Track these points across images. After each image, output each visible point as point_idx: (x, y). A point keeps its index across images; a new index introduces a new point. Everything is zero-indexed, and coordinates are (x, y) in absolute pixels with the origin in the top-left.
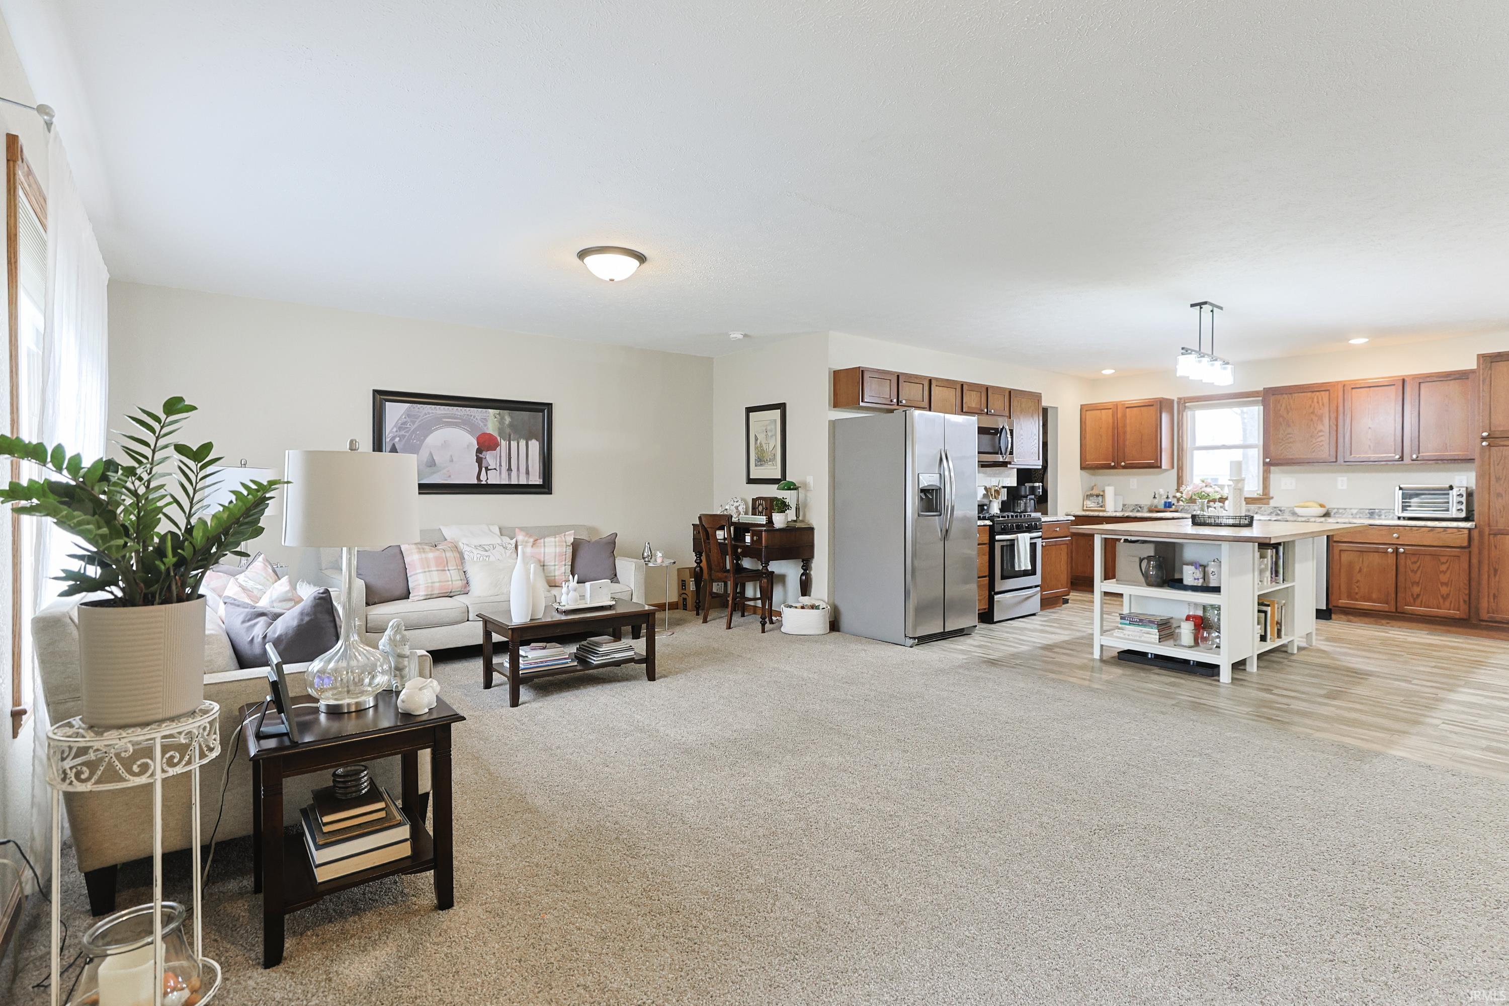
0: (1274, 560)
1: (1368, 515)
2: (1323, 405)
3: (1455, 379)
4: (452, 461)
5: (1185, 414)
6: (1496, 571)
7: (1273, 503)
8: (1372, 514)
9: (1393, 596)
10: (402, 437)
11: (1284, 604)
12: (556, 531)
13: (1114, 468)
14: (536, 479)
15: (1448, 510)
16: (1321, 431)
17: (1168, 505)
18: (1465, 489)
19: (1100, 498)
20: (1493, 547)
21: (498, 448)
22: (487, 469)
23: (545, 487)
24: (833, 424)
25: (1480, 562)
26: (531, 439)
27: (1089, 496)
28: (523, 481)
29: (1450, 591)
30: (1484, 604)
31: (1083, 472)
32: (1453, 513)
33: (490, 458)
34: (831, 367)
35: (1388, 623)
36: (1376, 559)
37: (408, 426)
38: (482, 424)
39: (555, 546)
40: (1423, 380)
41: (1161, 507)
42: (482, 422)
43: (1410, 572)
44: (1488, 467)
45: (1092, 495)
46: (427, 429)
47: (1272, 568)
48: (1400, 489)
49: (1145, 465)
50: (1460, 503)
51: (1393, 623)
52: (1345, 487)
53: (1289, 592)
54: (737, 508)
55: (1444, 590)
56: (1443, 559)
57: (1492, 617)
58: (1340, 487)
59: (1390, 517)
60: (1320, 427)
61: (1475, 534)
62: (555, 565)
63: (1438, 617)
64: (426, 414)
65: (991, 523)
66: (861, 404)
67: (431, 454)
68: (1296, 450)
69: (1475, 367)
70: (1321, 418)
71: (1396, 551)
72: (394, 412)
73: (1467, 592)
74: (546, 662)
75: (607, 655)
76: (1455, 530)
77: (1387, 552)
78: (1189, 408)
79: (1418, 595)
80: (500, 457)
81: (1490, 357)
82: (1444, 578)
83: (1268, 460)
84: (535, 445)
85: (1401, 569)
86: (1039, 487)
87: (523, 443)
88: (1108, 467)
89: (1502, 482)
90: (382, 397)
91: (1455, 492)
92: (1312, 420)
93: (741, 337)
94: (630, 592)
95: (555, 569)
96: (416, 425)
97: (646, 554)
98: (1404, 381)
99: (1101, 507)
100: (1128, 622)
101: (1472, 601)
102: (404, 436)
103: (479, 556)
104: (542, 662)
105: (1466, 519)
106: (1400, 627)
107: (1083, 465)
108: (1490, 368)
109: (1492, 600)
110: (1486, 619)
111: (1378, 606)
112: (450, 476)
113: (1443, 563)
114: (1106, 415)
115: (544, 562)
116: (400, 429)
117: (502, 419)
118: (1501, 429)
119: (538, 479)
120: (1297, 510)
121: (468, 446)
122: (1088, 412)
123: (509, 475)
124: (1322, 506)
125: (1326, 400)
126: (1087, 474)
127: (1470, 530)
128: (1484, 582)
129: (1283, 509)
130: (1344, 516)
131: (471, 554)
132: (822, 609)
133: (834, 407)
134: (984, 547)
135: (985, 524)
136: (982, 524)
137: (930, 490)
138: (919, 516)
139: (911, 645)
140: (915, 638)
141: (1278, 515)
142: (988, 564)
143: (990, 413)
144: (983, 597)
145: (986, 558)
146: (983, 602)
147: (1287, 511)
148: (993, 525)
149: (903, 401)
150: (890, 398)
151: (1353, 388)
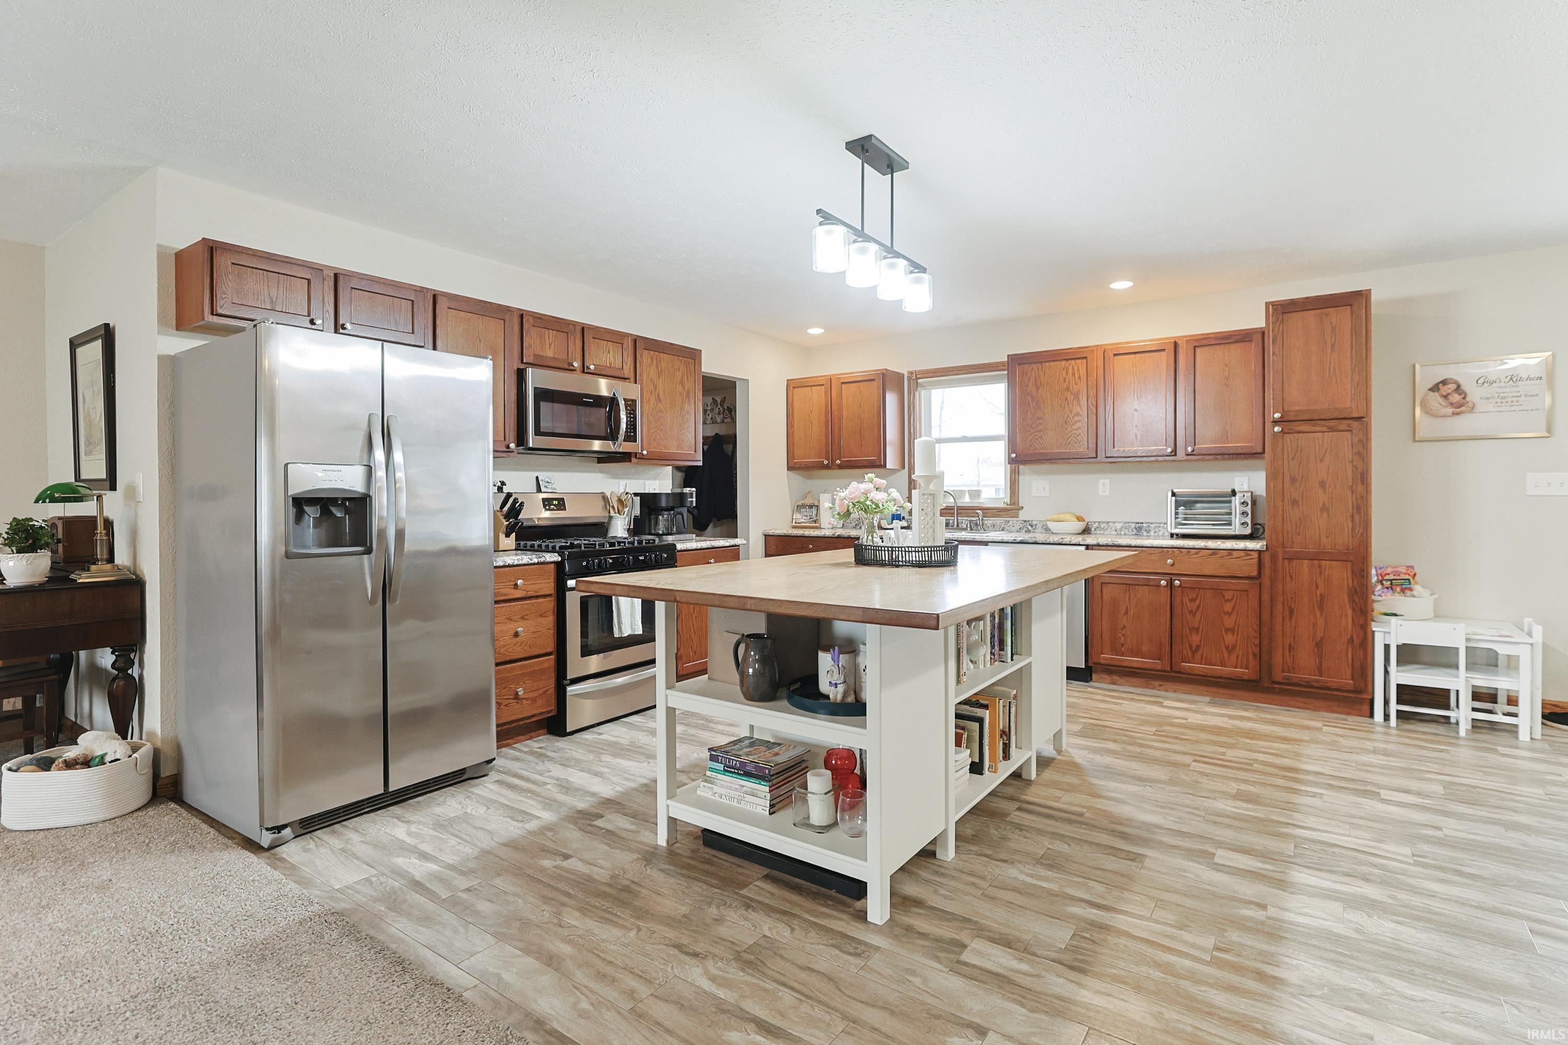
0: (997, 621)
1: (1135, 531)
2: (1080, 378)
3: (1236, 342)
5: (917, 394)
6: (1291, 611)
7: (1023, 515)
8: (1139, 529)
9: (1168, 648)
11: (1015, 697)
13: (827, 467)
15: (1230, 524)
16: (1078, 414)
18: (1249, 494)
19: (814, 510)
20: (1288, 578)
24: (168, 366)
25: (1272, 599)
27: (799, 508)
29: (1236, 641)
30: (1278, 659)
31: (790, 473)
32: (1236, 529)
35: (1160, 685)
36: (1144, 594)
40: (1201, 342)
43: (1187, 614)
44: (1280, 462)
45: (804, 506)
47: (992, 637)
48: (1174, 494)
49: (866, 464)
50: (1244, 513)
51: (1169, 685)
52: (1107, 493)
53: (1021, 677)
55: (1229, 639)
56: (1228, 595)
57: (1288, 678)
58: (1101, 493)
59: (1161, 533)
60: (1076, 409)
61: (1267, 558)
63: (1221, 678)
65: (561, 559)
66: (210, 318)
68: (1050, 442)
69: (1263, 325)
70: (1077, 396)
71: (1171, 583)
73: (1257, 642)
76: (1242, 554)
77: (1159, 586)
78: (922, 386)
79: (1198, 647)
81: (1282, 305)
82: (1229, 622)
83: (1014, 455)
85: (1178, 610)
86: (692, 494)
88: (823, 467)
89: (1298, 484)
91: (1236, 500)
92: (1066, 399)
98: (1176, 344)
99: (815, 522)
100: (721, 767)
101: (1263, 656)
105: (1250, 537)
106: (1175, 691)
107: (791, 464)
108: (1282, 322)
109: (1288, 654)
110: (1281, 680)
111: (1149, 662)
113: (1228, 601)
114: (817, 396)
118: (1296, 408)
120: (1051, 525)
122: (796, 390)
124: (1080, 519)
125: (1083, 372)
126: (797, 476)
127: (1260, 552)
128: (1278, 627)
129: (1034, 523)
130: (1107, 532)
132: (108, 764)
133: (177, 329)
134: (542, 602)
135: (542, 560)
136: (536, 561)
137: (336, 499)
138: (288, 555)
139: (270, 844)
140: (279, 829)
141: (1028, 531)
142: (552, 632)
143: (588, 371)
144: (541, 691)
145: (549, 621)
146: (540, 702)
147: (1039, 526)
148: (563, 560)
149: (348, 326)
150: (309, 315)
151: (1115, 355)
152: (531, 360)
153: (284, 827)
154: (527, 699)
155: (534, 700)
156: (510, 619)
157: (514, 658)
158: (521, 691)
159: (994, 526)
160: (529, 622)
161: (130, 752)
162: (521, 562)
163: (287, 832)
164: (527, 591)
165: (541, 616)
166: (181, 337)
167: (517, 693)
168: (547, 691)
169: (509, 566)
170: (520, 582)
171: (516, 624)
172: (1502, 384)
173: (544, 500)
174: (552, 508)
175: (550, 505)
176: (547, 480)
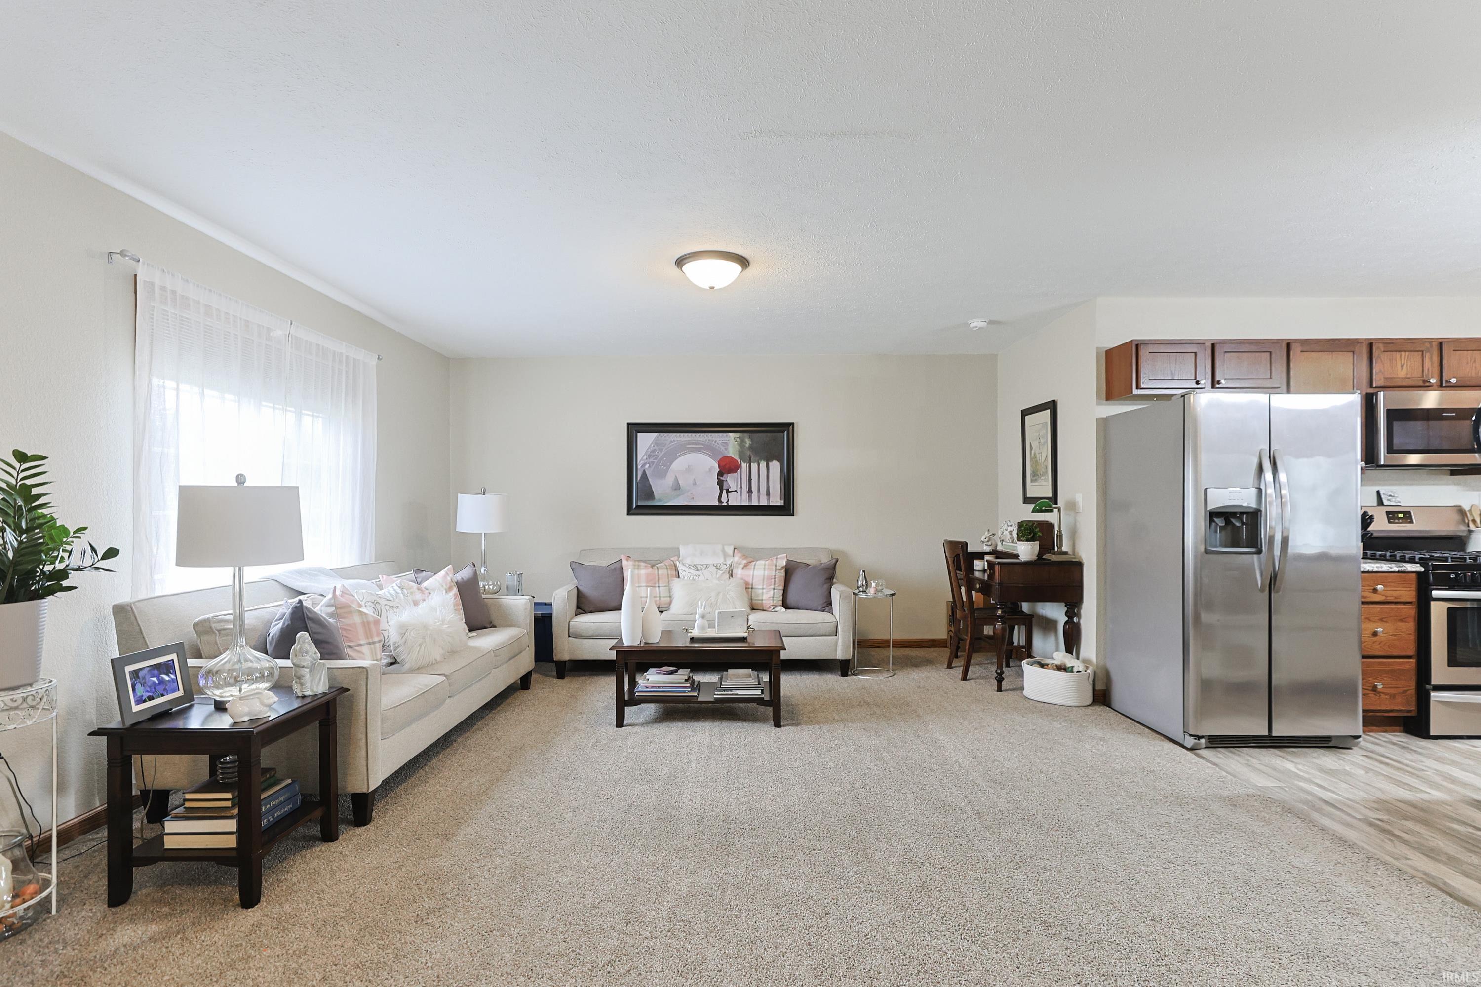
4: (695, 484)
10: (651, 464)
12: (770, 553)
14: (777, 500)
21: (739, 471)
22: (728, 491)
23: (786, 509)
24: (1104, 424)
26: (772, 461)
28: (764, 502)
33: (731, 480)
34: (1100, 346)
37: (656, 453)
38: (723, 448)
39: (764, 569)
42: (723, 446)
46: (672, 456)
54: (1011, 533)
62: (763, 589)
64: (671, 442)
65: (1423, 570)
66: (1136, 392)
67: (676, 479)
72: (645, 441)
74: (663, 687)
75: (727, 691)
80: (741, 479)
84: (775, 466)
87: (763, 464)
90: (634, 429)
93: (983, 324)
94: (835, 623)
95: (763, 593)
96: (663, 452)
97: (860, 583)
102: (653, 463)
103: (689, 575)
104: (659, 687)
112: (693, 499)
115: (752, 585)
116: (649, 456)
117: (742, 443)
119: (779, 499)
121: (710, 470)
123: (750, 497)
131: (684, 572)
132: (1075, 673)
133: (1106, 400)
134: (1402, 608)
135: (1403, 569)
136: (1396, 569)
137: (1235, 513)
138: (1207, 552)
139: (1193, 746)
140: (1199, 737)
142: (1413, 637)
143: (1448, 385)
144: (1401, 690)
145: (1410, 627)
146: (1399, 699)
148: (1426, 571)
149: (1223, 381)
150: (1195, 379)
152: (1381, 383)
153: (1202, 737)
154: (1385, 694)
155: (1393, 696)
156: (1369, 619)
157: (1371, 654)
158: (1379, 685)
160: (1388, 624)
161: (1085, 669)
162: (1380, 570)
163: (1203, 741)
164: (1386, 596)
165: (1401, 620)
166: (1109, 405)
167: (1375, 687)
168: (1407, 691)
169: (1368, 572)
170: (1380, 587)
171: (1375, 625)
173: (1388, 513)
174: (1396, 521)
175: (1394, 518)
176: (1390, 494)
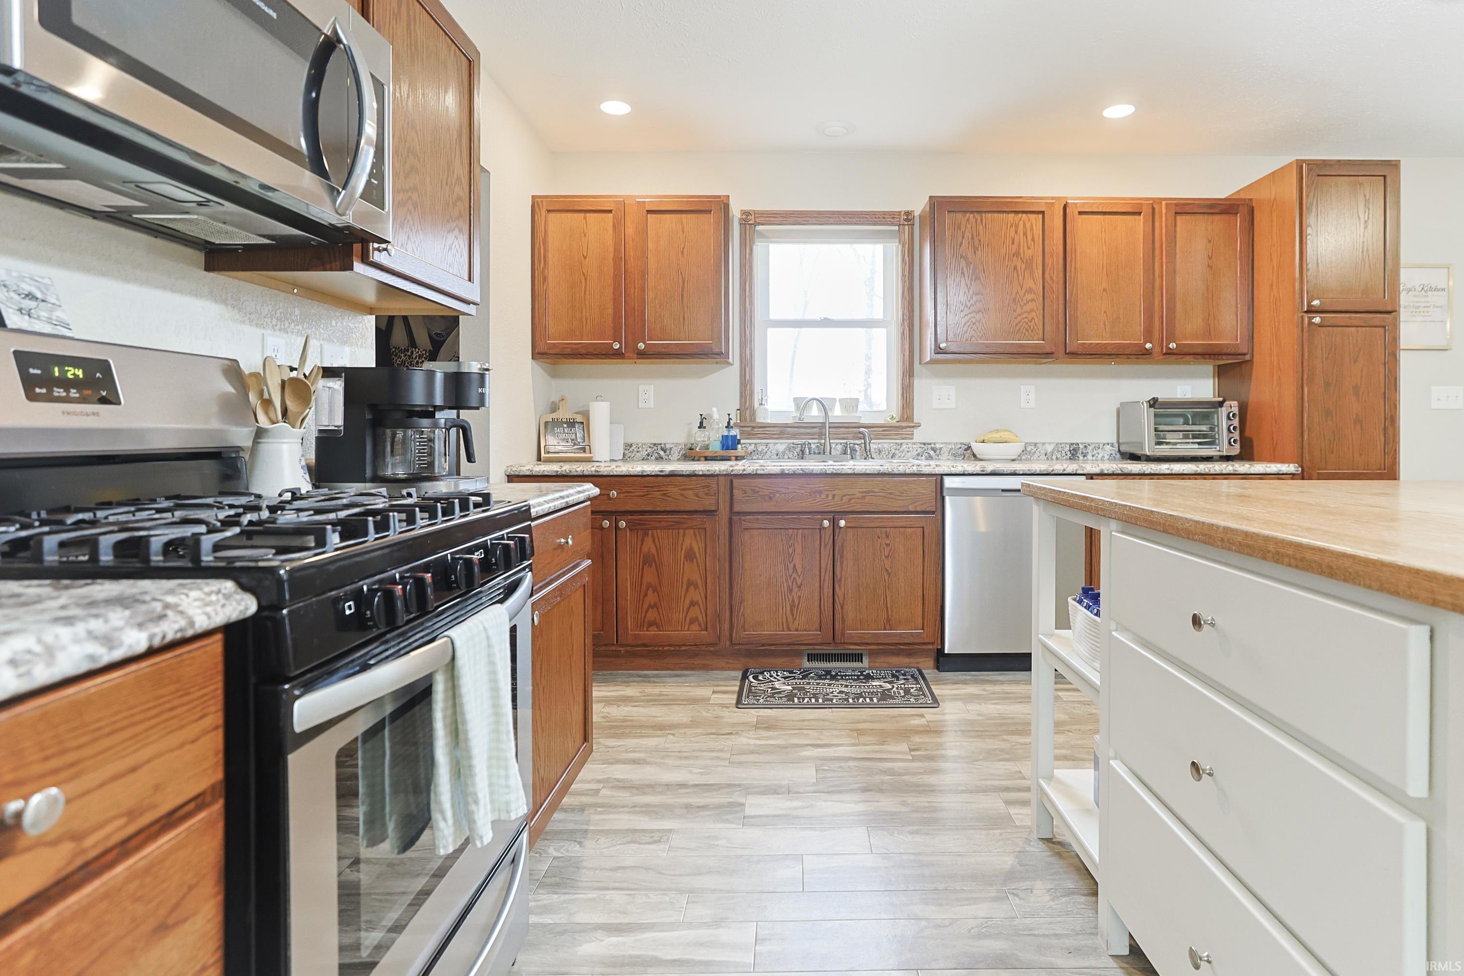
2: (1033, 240)
7: (919, 435)
13: (618, 355)
15: (1215, 442)
16: (1031, 292)
17: (729, 443)
19: (578, 429)
27: (551, 426)
31: (537, 365)
32: (1223, 449)
40: (1184, 209)
41: (716, 447)
45: (556, 423)
49: (693, 351)
50: (1231, 428)
60: (1029, 284)
70: (1029, 266)
78: (762, 235)
88: (607, 354)
89: (1332, 390)
92: (1015, 268)
98: (1152, 207)
99: (584, 450)
107: (541, 348)
120: (977, 448)
122: (552, 216)
125: (1038, 231)
126: (541, 370)
129: (937, 446)
141: (930, 458)
147: (945, 450)
151: (1080, 213)
159: (880, 451)
172: (1416, 293)
173: (23, 359)
174: (59, 392)
175: (49, 382)
176: (27, 288)
